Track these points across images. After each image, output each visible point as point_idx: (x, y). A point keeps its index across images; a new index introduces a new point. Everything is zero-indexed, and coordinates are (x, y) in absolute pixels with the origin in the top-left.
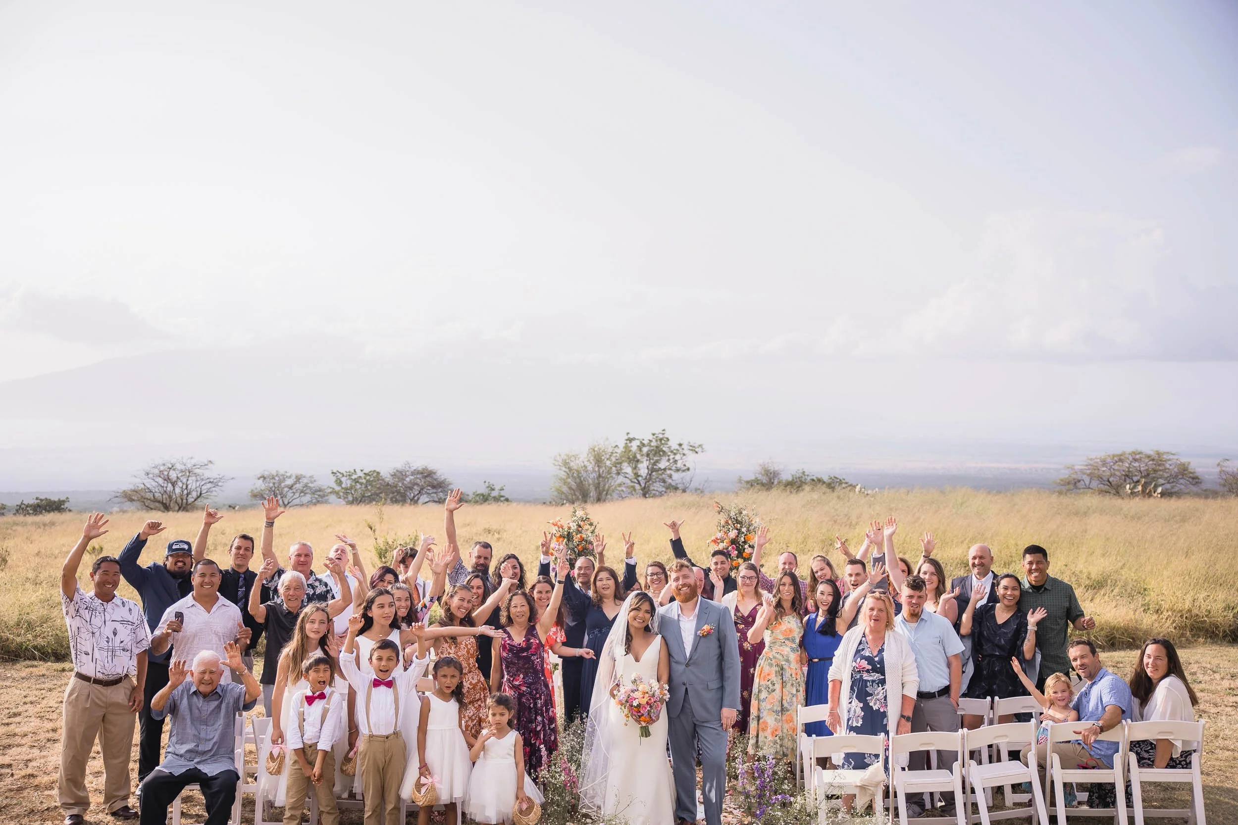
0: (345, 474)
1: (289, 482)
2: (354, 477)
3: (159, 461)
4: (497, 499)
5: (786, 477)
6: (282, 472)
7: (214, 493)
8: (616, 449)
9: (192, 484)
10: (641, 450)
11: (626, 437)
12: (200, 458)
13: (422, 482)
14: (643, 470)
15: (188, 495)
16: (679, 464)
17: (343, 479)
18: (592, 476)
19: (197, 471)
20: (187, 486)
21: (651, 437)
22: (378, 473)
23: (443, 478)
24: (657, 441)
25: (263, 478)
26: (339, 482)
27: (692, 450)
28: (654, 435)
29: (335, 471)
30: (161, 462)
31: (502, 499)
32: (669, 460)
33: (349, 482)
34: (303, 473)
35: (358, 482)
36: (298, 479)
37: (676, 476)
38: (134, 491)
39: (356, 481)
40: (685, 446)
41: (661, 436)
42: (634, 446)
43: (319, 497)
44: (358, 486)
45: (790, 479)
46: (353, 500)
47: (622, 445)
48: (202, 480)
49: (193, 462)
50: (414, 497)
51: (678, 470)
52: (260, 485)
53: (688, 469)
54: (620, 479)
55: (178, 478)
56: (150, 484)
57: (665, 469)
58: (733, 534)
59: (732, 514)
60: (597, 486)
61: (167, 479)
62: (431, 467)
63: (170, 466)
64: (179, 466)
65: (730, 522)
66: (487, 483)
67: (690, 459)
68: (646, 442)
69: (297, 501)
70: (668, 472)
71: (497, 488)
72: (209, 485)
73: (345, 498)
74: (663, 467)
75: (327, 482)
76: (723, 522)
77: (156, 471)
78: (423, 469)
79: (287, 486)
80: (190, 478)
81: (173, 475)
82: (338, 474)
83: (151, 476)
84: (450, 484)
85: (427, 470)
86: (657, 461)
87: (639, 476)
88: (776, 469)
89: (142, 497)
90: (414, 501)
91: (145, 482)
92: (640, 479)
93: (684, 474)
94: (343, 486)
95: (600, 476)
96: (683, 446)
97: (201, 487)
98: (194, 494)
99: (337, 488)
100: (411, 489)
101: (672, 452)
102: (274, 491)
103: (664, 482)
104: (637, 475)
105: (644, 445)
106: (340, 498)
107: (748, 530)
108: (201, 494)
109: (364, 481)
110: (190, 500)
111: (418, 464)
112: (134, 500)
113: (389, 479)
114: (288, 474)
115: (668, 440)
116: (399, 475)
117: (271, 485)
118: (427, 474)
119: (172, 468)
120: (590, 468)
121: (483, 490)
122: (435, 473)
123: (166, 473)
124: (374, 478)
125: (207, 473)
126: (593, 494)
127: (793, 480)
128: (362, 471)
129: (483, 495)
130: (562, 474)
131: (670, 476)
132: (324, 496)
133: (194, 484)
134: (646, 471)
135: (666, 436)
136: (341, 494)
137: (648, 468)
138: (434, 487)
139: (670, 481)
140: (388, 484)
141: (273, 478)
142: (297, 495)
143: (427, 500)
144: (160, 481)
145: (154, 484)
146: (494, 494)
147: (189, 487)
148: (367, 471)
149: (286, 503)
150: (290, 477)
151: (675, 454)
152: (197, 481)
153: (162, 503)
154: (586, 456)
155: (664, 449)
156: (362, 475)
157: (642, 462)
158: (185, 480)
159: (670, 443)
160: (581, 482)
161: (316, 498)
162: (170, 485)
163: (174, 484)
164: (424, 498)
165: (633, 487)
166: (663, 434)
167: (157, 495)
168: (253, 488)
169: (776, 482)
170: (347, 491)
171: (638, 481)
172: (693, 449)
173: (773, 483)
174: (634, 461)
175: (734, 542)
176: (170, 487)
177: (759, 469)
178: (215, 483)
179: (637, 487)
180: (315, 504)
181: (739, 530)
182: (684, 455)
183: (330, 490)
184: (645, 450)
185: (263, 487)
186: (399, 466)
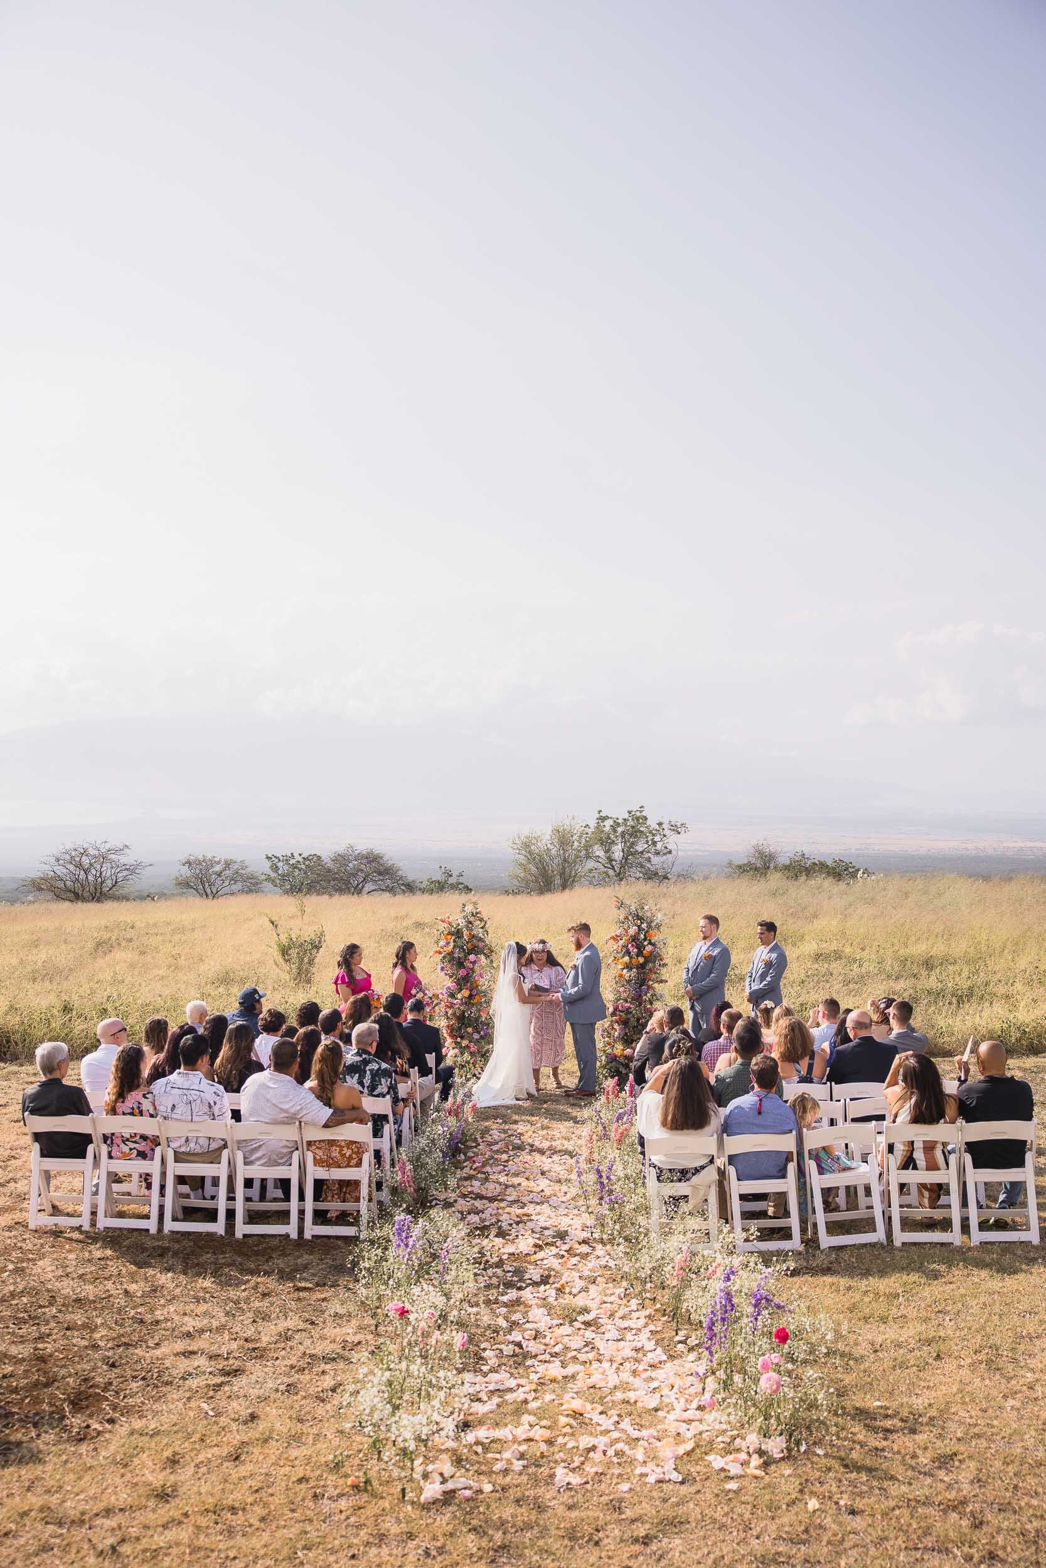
0: (281, 858)
1: (217, 868)
2: (292, 862)
3: (69, 846)
4: (454, 887)
5: (783, 860)
6: (209, 856)
7: (131, 882)
8: (587, 830)
9: (107, 872)
10: (615, 831)
11: (598, 816)
12: (115, 842)
13: (366, 868)
14: (618, 852)
15: (102, 883)
16: (659, 846)
17: (280, 864)
18: (556, 861)
19: (112, 857)
20: (101, 874)
21: (626, 816)
22: (319, 858)
23: (390, 863)
24: (633, 820)
25: (189, 863)
26: (275, 868)
27: (673, 830)
28: (630, 812)
29: (270, 855)
30: (72, 846)
31: (461, 886)
32: (648, 842)
33: (286, 867)
34: (233, 858)
35: (296, 867)
36: (228, 864)
37: (655, 860)
38: (42, 879)
39: (294, 867)
40: (665, 826)
41: (638, 814)
42: (608, 823)
43: (251, 885)
44: (297, 872)
45: (788, 863)
46: (291, 888)
47: (593, 824)
48: (118, 867)
49: (108, 846)
50: (358, 885)
51: (657, 853)
52: (185, 871)
53: (670, 852)
54: (591, 864)
55: (91, 865)
56: (61, 871)
57: (642, 853)
58: (633, 930)
59: (633, 908)
60: (562, 874)
61: (79, 866)
62: (378, 849)
63: (82, 851)
64: (92, 852)
65: (630, 918)
66: (443, 868)
67: (672, 841)
68: (620, 821)
69: (227, 890)
70: (647, 855)
71: (455, 873)
72: (125, 873)
73: (281, 886)
74: (640, 849)
75: (260, 867)
76: (622, 918)
77: (68, 857)
78: (368, 853)
79: (216, 873)
80: (104, 865)
81: (86, 861)
82: (273, 859)
83: (61, 862)
84: (399, 870)
85: (373, 853)
86: (633, 844)
87: (613, 860)
88: (773, 850)
89: (52, 886)
90: (358, 891)
91: (55, 869)
92: (614, 863)
93: (665, 857)
94: (280, 872)
95: (565, 860)
96: (664, 826)
97: (116, 874)
98: (109, 883)
99: (273, 875)
100: (355, 875)
101: (651, 832)
102: (201, 879)
103: (642, 866)
104: (610, 860)
105: (618, 825)
106: (276, 886)
107: (649, 926)
108: (116, 882)
109: (303, 867)
110: (105, 889)
111: (362, 846)
112: (43, 889)
113: (330, 865)
114: (217, 859)
115: (646, 819)
116: (341, 859)
117: (198, 871)
118: (372, 859)
119: (85, 853)
120: (554, 852)
121: (438, 876)
122: (381, 858)
123: (77, 859)
124: (313, 863)
125: (124, 860)
126: (558, 881)
127: (791, 864)
128: (300, 855)
129: (439, 883)
130: (522, 859)
131: (649, 860)
132: (257, 884)
133: (109, 870)
134: (622, 854)
135: (644, 814)
136: (278, 882)
137: (623, 851)
138: (380, 874)
139: (649, 866)
140: (329, 871)
141: (200, 863)
142: (227, 883)
143: (373, 888)
144: (72, 868)
145: (65, 871)
146: (451, 880)
147: (104, 874)
148: (305, 855)
149: (214, 892)
150: (218, 863)
151: (654, 835)
152: (112, 867)
153: (74, 892)
154: (549, 837)
155: (641, 829)
156: (301, 860)
157: (617, 844)
158: (98, 867)
159: (648, 823)
160: (544, 868)
161: (248, 887)
162: (82, 872)
163: (86, 871)
164: (369, 886)
165: (606, 873)
166: (641, 812)
167: (69, 883)
168: (177, 874)
169: (772, 866)
170: (284, 877)
171: (613, 866)
172: (675, 829)
173: (769, 867)
174: (607, 843)
175: (634, 939)
176: (82, 875)
177: (752, 851)
178: (132, 870)
179: (611, 872)
180: (247, 893)
181: (639, 927)
182: (665, 836)
183: (264, 877)
184: (620, 830)
185: (189, 874)
186: (341, 848)
